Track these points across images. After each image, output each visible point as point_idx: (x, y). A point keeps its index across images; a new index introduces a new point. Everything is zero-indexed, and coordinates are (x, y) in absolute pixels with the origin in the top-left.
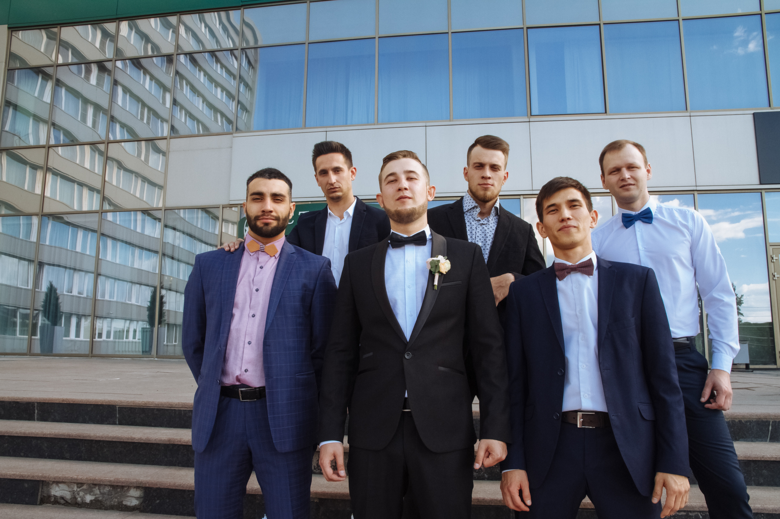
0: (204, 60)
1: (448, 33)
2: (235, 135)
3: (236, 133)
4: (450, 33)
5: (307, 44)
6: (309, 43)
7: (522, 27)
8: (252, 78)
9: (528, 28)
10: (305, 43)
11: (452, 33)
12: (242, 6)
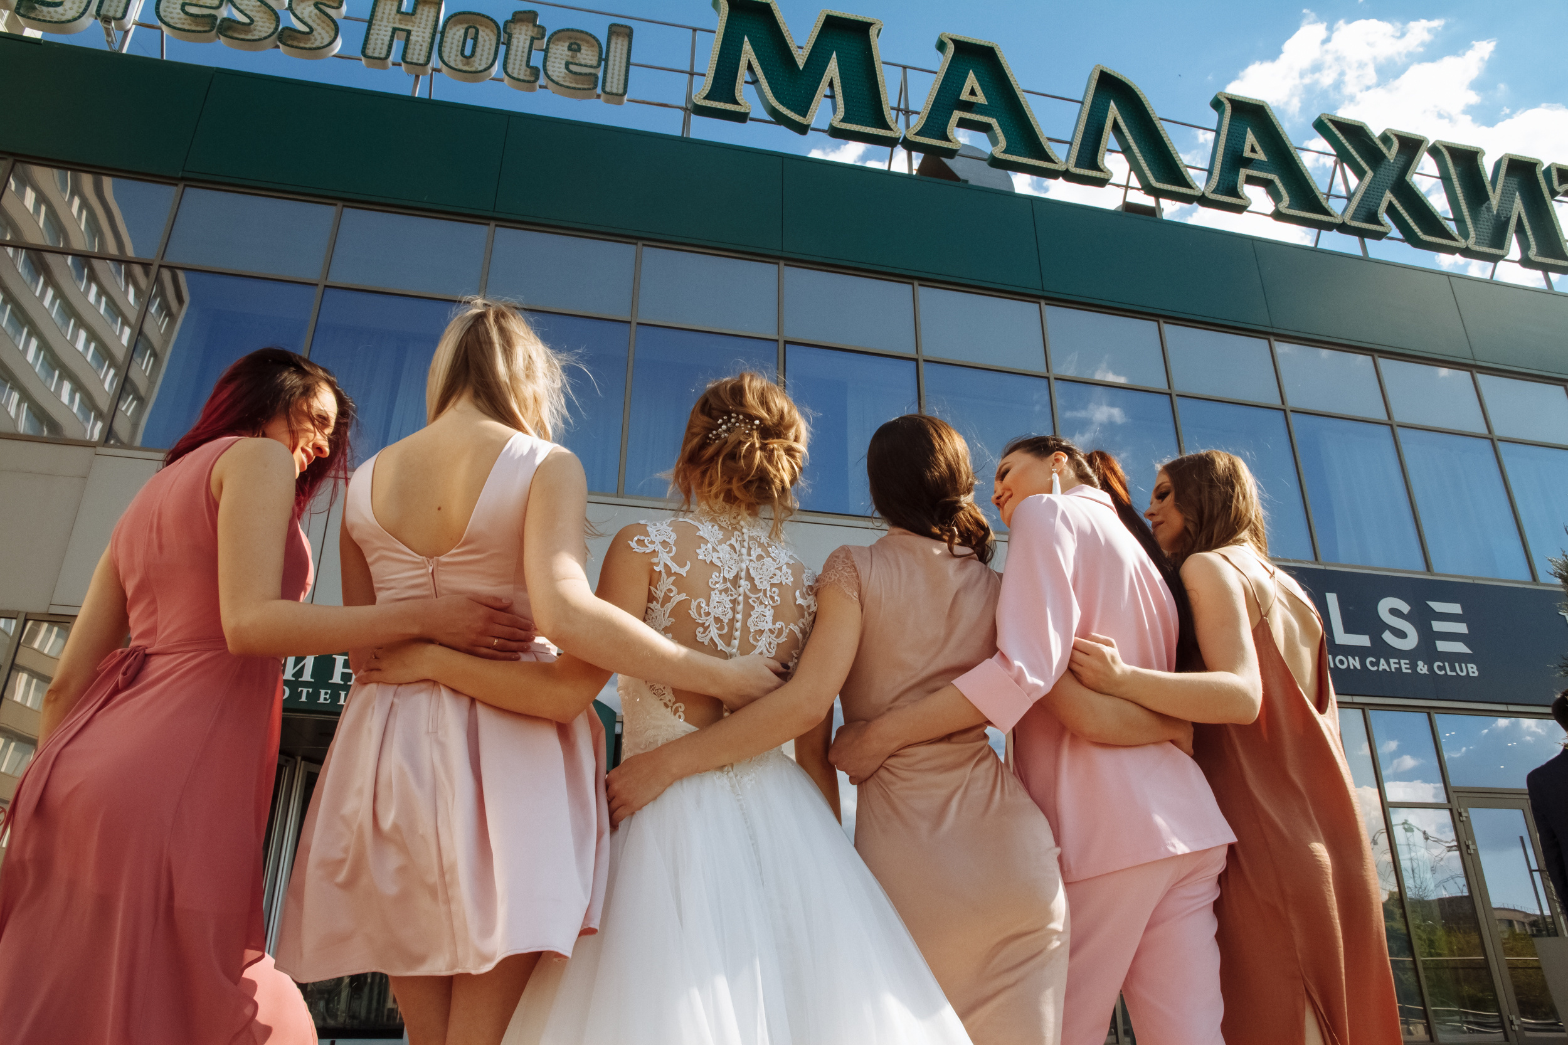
0: (64, 266)
1: (630, 322)
2: (100, 450)
3: (103, 446)
4: (634, 324)
5: (321, 287)
6: (326, 286)
7: (776, 338)
8: (162, 331)
9: (786, 342)
10: (317, 285)
11: (638, 324)
12: (183, 179)
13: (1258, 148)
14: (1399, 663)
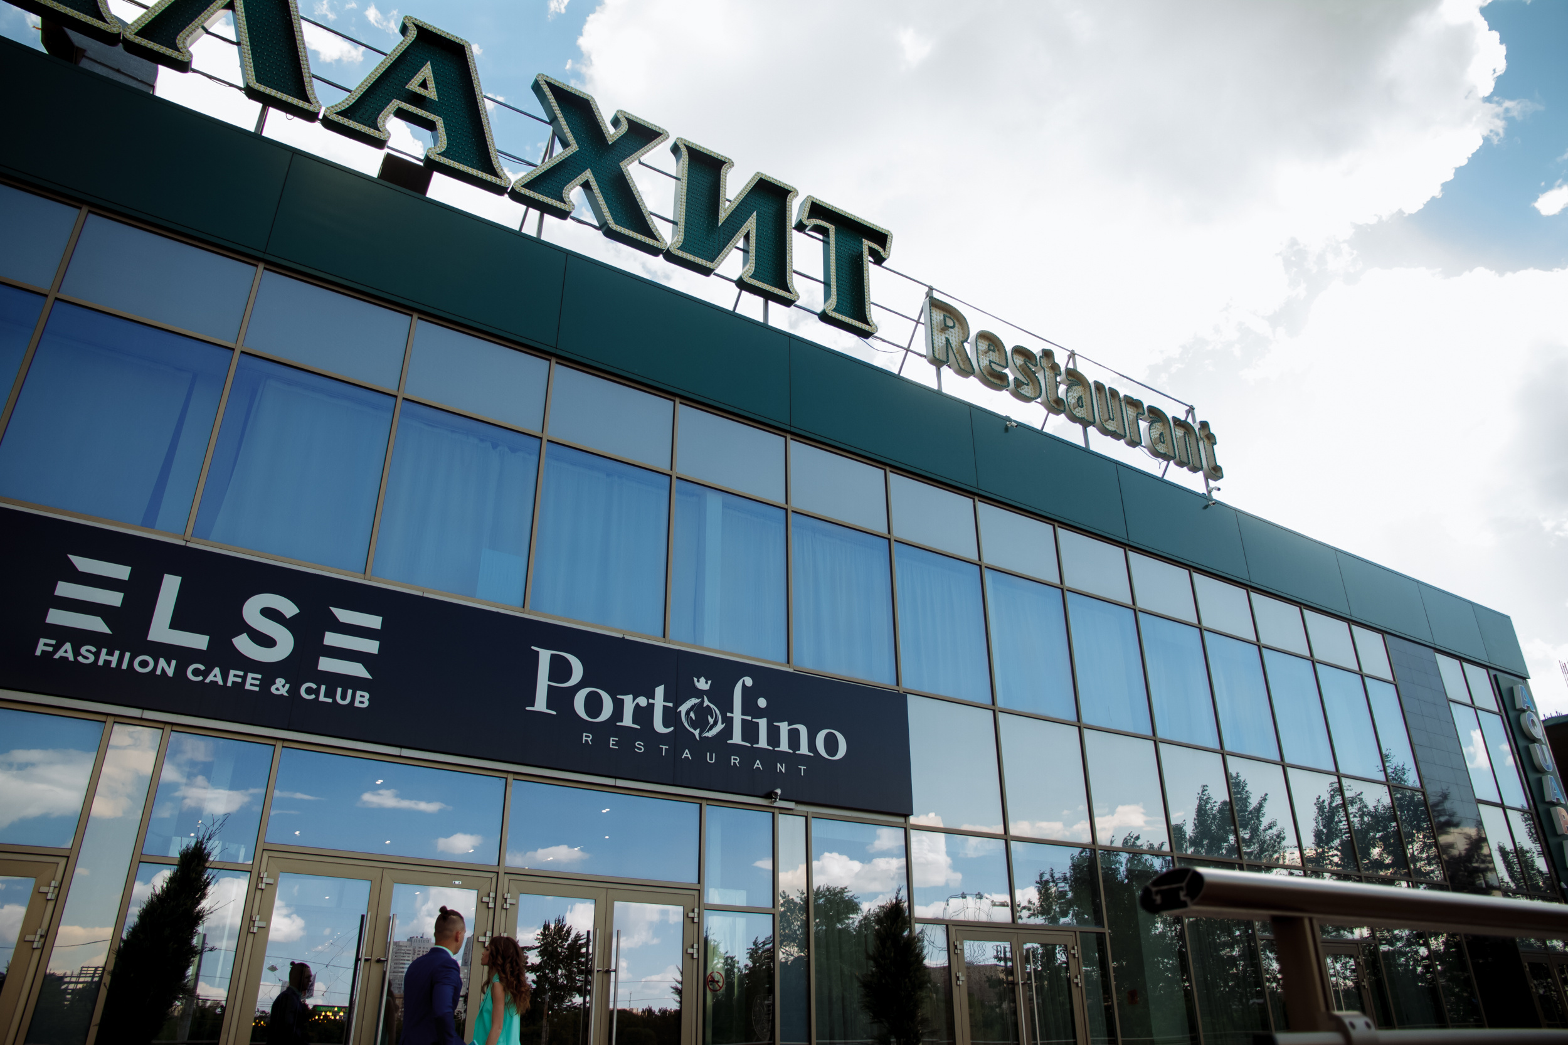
13: (431, 84)
14: (244, 678)
